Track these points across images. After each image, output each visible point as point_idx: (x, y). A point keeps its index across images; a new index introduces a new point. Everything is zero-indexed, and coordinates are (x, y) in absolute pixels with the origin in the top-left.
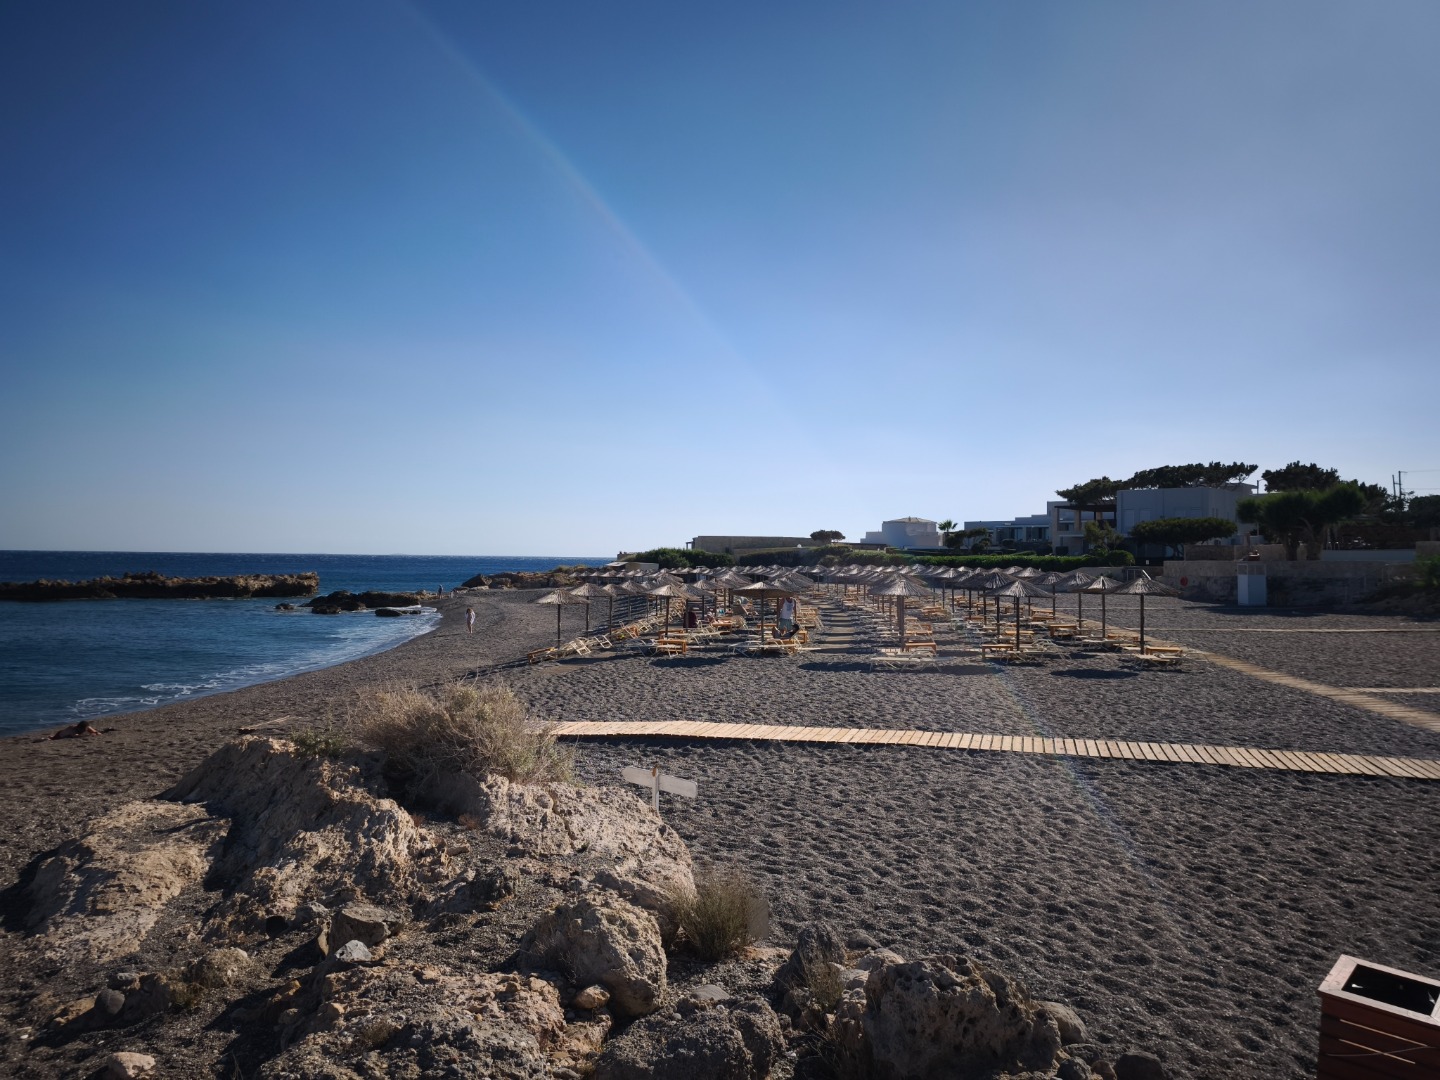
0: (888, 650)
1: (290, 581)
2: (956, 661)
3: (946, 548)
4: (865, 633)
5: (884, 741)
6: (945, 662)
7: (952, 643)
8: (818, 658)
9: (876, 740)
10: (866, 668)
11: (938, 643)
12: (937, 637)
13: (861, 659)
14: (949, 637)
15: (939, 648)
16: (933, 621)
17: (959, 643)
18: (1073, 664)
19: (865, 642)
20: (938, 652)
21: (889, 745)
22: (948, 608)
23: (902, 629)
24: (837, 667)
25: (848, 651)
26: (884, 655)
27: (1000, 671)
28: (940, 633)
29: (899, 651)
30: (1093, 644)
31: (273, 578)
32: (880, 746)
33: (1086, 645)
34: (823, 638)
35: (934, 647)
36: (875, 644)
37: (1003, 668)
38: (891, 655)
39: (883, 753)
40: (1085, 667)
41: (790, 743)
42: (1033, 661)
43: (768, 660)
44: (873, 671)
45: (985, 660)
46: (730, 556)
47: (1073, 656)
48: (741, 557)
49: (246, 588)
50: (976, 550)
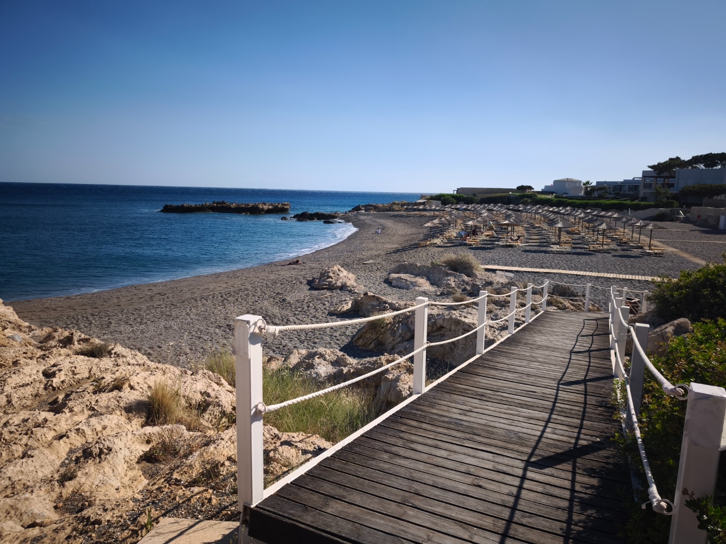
0: (554, 246)
1: (278, 206)
2: (579, 250)
3: (585, 196)
4: (545, 239)
5: (552, 272)
6: (574, 251)
7: (579, 244)
8: (528, 248)
9: (550, 272)
10: (546, 252)
11: (573, 244)
12: (573, 241)
13: (544, 249)
14: (579, 241)
15: (573, 246)
16: (573, 234)
17: (581, 244)
18: (622, 253)
19: (545, 242)
20: (572, 247)
21: (554, 273)
22: (580, 229)
23: (560, 238)
24: (535, 252)
25: (539, 246)
26: (552, 248)
27: (594, 254)
28: (575, 239)
29: (558, 246)
30: (633, 246)
32: (551, 273)
33: (631, 246)
34: (528, 240)
35: (571, 245)
36: (549, 244)
37: (595, 253)
38: (555, 248)
39: (552, 275)
40: (626, 254)
41: (526, 272)
42: (607, 252)
43: (510, 249)
44: (548, 253)
45: (590, 251)
46: (476, 198)
47: (623, 250)
48: (481, 199)
49: (263, 209)
50: (600, 197)
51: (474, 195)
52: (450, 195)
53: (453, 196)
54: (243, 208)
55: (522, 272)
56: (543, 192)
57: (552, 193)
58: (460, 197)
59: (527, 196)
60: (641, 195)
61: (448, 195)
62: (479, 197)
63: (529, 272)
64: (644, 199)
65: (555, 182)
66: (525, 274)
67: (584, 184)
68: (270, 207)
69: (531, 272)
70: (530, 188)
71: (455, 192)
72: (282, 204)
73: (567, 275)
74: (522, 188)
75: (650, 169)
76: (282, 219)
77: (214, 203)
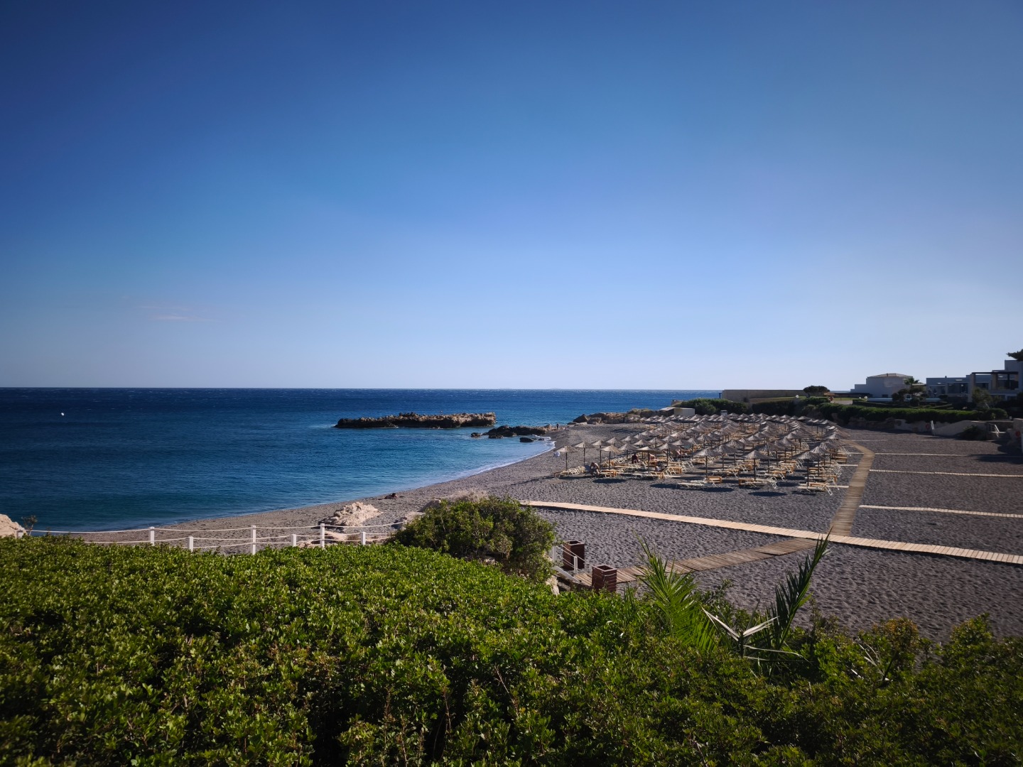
1: (480, 418)
31: (471, 416)
48: (754, 405)
49: (457, 423)
54: (434, 420)
57: (865, 395)
58: (722, 403)
62: (752, 402)
65: (869, 379)
68: (469, 419)
70: (824, 389)
72: (486, 415)
74: (811, 390)
75: (1012, 359)
76: (472, 436)
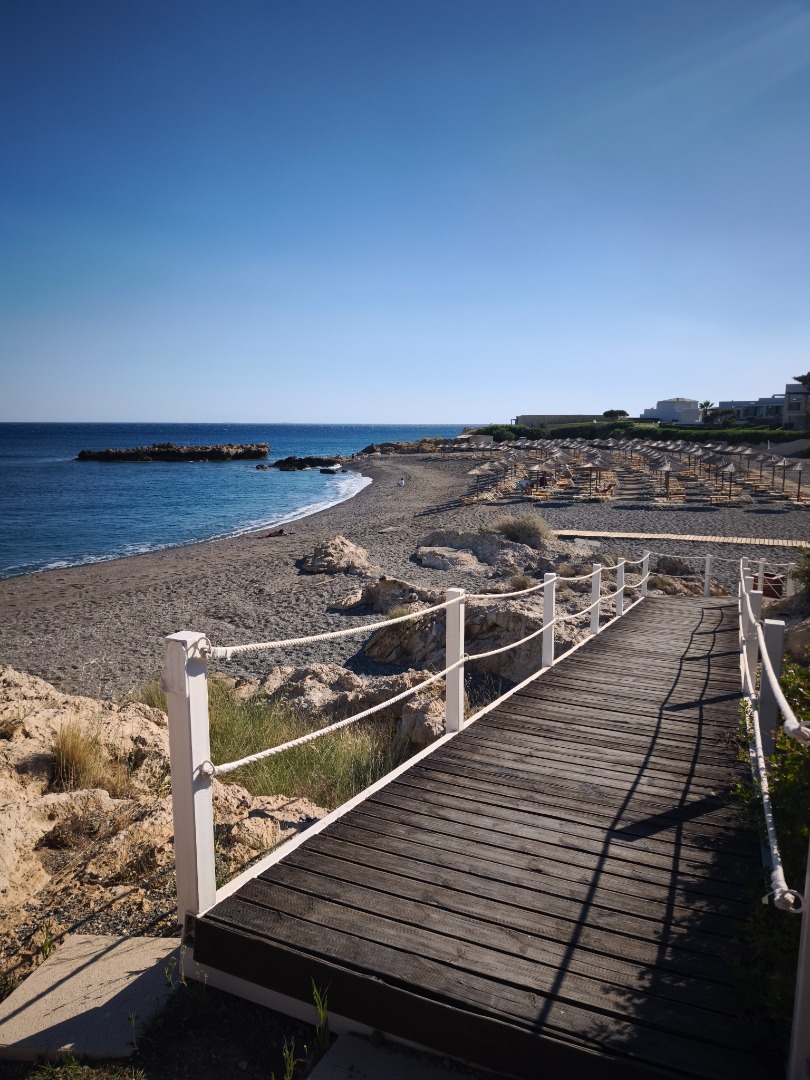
0: (659, 499)
1: (252, 449)
2: (696, 505)
3: (703, 423)
4: (646, 489)
5: (657, 537)
6: (688, 505)
7: (695, 494)
8: (621, 503)
9: (654, 537)
10: (648, 508)
11: (687, 494)
12: (687, 491)
13: (645, 503)
14: (695, 491)
15: (688, 498)
16: (687, 480)
17: (699, 494)
18: (759, 507)
19: (646, 494)
20: (686, 500)
21: (659, 539)
22: (697, 472)
23: (667, 487)
24: (632, 508)
25: (637, 499)
26: (657, 501)
27: (718, 510)
28: (690, 488)
29: (665, 499)
30: (775, 496)
31: (244, 447)
32: (655, 539)
34: (621, 492)
35: (684, 497)
36: (651, 496)
37: (719, 508)
38: (661, 502)
39: (656, 542)
40: (764, 508)
41: (618, 538)
42: (737, 505)
43: (595, 505)
44: (651, 510)
45: (711, 504)
46: (544, 430)
47: (760, 502)
48: (552, 431)
49: (228, 454)
50: (726, 425)
51: (542, 426)
52: (507, 426)
53: (510, 428)
54: (199, 452)
55: (613, 539)
56: (641, 420)
57: (656, 420)
58: (520, 429)
59: (620, 426)
60: (785, 420)
61: (503, 426)
62: (550, 429)
63: (623, 539)
64: (789, 426)
65: (660, 404)
66: (617, 542)
67: (702, 406)
68: (240, 451)
69: (627, 538)
70: (623, 413)
71: (514, 423)
72: (258, 446)
73: (678, 541)
74: (611, 414)
75: (797, 382)
76: (258, 468)
77: (154, 446)
